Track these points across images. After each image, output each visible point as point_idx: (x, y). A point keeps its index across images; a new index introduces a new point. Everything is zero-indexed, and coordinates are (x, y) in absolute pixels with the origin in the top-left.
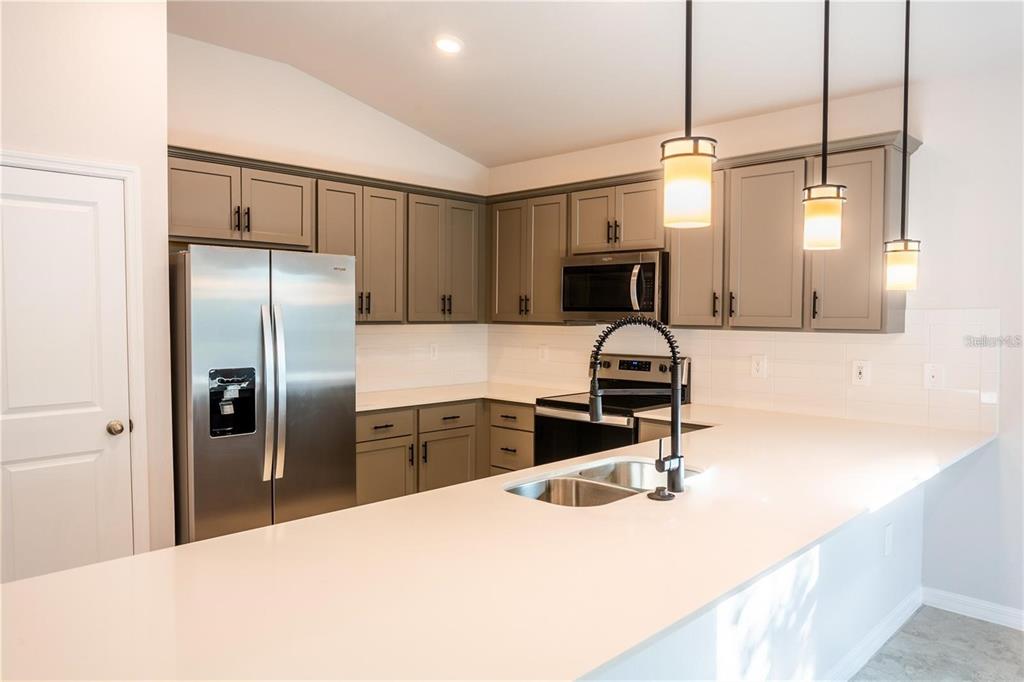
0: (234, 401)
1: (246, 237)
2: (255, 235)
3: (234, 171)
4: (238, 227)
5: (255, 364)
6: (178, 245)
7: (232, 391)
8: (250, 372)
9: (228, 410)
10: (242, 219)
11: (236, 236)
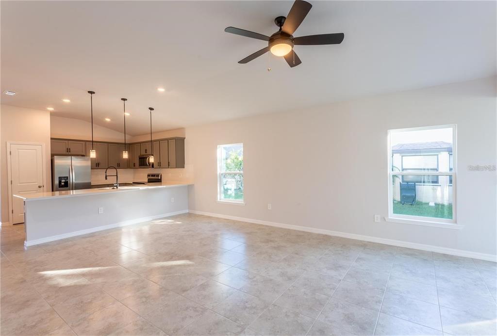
0: (64, 182)
1: (69, 153)
2: (71, 153)
3: (66, 141)
4: (68, 152)
5: (68, 176)
6: (53, 155)
7: (63, 181)
8: (67, 177)
9: (63, 184)
10: (68, 150)
11: (67, 153)
